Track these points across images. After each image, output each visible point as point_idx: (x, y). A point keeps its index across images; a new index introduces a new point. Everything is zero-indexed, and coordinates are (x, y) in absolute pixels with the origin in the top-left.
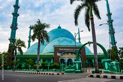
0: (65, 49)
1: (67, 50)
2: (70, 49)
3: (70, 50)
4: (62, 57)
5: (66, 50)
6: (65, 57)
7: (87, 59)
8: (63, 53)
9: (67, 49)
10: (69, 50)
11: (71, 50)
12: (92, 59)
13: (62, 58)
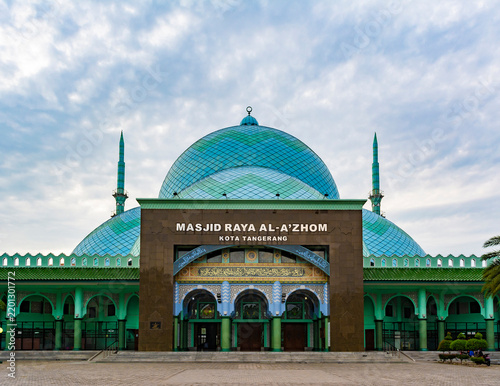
0: (217, 227)
1: (233, 233)
2: (252, 228)
3: (251, 234)
4: (200, 279)
5: (223, 232)
6: (220, 283)
7: (384, 296)
8: (199, 252)
9: (228, 227)
10: (241, 234)
11: (258, 233)
12: (416, 293)
13: (200, 287)
